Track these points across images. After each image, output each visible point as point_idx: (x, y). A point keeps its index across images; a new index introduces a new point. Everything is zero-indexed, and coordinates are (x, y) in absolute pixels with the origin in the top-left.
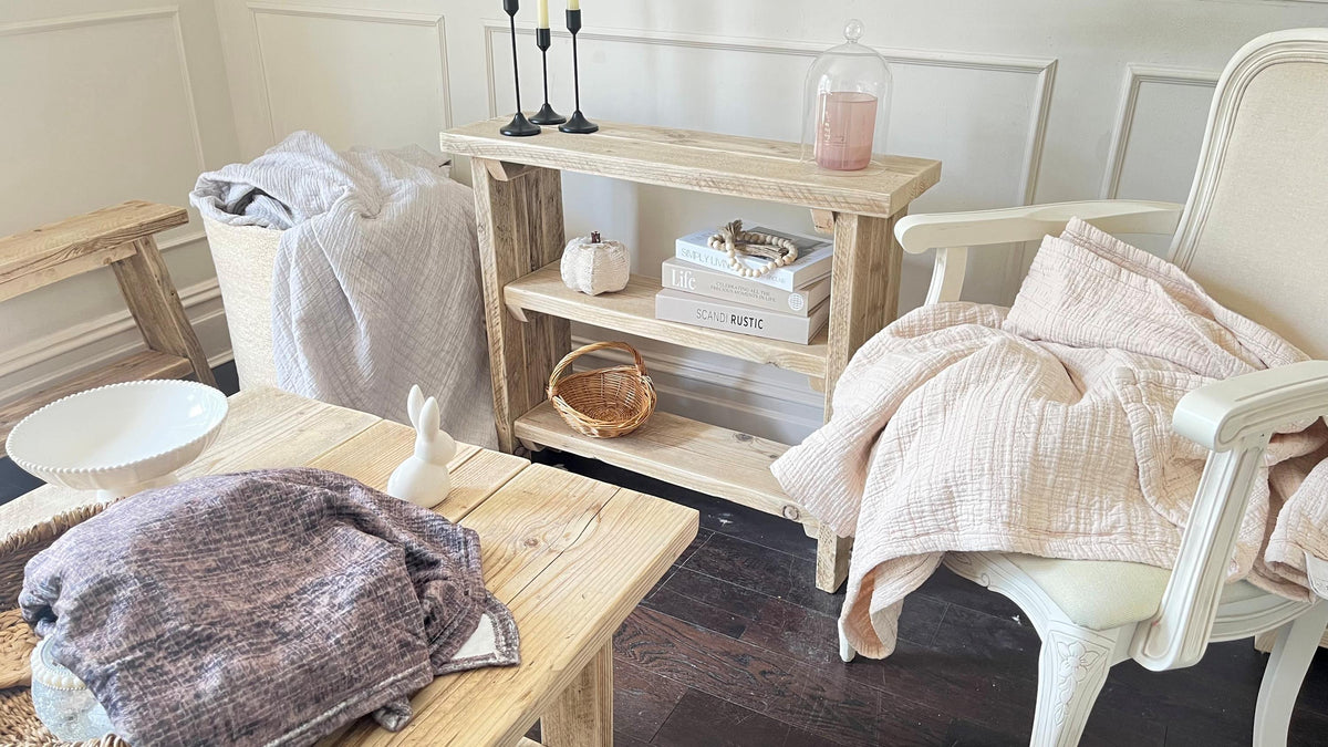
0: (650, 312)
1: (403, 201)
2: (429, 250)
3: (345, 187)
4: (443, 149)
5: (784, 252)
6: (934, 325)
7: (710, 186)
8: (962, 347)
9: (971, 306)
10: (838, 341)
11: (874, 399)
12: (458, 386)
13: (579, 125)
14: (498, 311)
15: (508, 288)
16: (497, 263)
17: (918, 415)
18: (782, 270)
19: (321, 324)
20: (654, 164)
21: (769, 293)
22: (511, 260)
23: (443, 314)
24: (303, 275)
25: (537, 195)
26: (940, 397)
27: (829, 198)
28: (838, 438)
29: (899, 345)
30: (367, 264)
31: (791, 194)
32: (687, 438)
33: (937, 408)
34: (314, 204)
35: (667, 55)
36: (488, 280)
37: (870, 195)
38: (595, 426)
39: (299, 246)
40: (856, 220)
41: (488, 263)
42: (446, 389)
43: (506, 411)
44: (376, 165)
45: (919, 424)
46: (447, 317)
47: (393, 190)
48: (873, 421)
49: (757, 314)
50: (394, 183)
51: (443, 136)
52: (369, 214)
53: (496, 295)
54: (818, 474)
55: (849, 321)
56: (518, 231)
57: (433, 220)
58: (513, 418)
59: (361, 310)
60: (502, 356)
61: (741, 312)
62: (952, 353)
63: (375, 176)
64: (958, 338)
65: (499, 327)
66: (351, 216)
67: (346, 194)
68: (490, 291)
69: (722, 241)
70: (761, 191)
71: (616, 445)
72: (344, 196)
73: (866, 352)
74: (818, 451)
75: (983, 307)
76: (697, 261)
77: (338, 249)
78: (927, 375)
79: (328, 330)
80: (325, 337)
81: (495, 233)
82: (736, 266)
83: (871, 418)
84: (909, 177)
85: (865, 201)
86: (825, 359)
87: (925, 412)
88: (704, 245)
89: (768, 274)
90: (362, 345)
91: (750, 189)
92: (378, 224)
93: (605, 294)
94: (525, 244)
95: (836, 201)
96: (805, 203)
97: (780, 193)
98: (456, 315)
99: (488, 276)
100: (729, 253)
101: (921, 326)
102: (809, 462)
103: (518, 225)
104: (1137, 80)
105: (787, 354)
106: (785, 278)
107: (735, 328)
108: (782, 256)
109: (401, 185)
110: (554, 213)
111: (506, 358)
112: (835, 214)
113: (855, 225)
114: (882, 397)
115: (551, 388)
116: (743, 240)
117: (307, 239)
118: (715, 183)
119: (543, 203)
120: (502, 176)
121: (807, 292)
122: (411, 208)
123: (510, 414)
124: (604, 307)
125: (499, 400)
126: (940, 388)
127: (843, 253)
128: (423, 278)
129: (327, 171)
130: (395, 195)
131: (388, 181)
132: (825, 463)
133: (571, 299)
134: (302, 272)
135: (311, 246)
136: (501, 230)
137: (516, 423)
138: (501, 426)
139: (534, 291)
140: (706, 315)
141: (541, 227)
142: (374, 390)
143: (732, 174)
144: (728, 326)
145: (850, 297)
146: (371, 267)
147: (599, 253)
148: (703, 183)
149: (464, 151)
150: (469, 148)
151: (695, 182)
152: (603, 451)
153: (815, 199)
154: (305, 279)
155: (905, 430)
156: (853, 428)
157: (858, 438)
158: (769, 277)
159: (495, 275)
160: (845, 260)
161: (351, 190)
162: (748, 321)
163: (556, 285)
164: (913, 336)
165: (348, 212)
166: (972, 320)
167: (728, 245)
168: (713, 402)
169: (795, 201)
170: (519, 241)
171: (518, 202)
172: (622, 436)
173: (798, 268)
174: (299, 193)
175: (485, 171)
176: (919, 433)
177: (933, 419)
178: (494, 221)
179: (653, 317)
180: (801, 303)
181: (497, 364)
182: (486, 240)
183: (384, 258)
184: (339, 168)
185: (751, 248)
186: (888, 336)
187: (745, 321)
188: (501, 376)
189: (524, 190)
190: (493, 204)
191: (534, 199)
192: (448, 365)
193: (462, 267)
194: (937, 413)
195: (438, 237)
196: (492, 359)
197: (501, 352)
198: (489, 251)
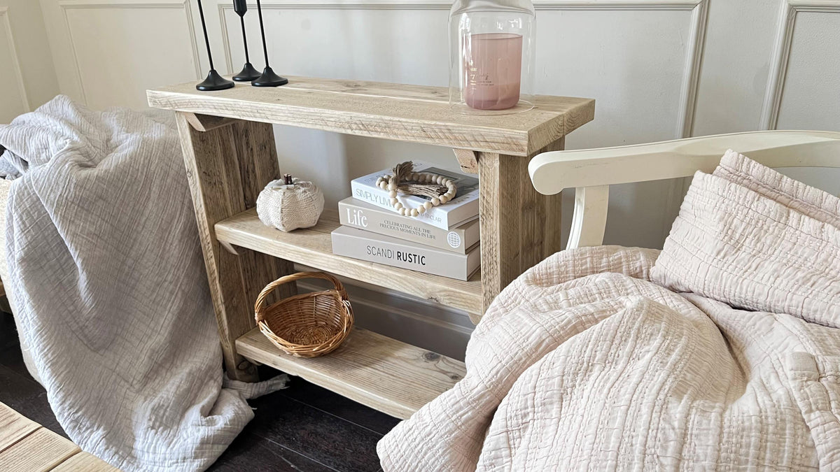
0: (327, 248)
1: (125, 152)
2: (149, 194)
3: (68, 140)
4: (150, 105)
5: (442, 191)
6: (574, 272)
7: (361, 129)
8: (592, 310)
9: (616, 250)
10: (490, 280)
11: (486, 373)
12: (182, 313)
13: (270, 79)
14: (210, 245)
15: (218, 226)
16: (206, 204)
17: (530, 403)
18: (438, 210)
19: (44, 262)
20: (312, 110)
21: (429, 231)
22: (221, 201)
23: (164, 249)
24: (21, 219)
25: (247, 143)
26: (557, 380)
27: (469, 138)
28: (444, 420)
29: (535, 294)
30: (82, 208)
32: (381, 358)
33: (551, 397)
34: (43, 156)
35: (358, 18)
36: (200, 219)
37: (508, 132)
38: (292, 348)
39: (18, 194)
40: (498, 159)
41: (198, 204)
42: (170, 315)
43: (227, 332)
44: (113, 123)
45: (531, 414)
46: (169, 251)
47: (121, 142)
48: (484, 401)
49: (419, 251)
50: (123, 136)
51: (149, 93)
52: (90, 163)
53: (207, 232)
54: (423, 462)
55: (499, 260)
56: (228, 176)
57: (153, 168)
58: (234, 337)
59: (76, 250)
60: (218, 285)
61: (406, 249)
62: (578, 317)
63: (109, 131)
64: (595, 291)
65: (213, 260)
66: (67, 166)
67: (67, 146)
68: (202, 228)
69: (387, 182)
70: (404, 132)
71: (315, 365)
72: (65, 148)
73: (503, 301)
74: (423, 434)
75: (630, 250)
76: (368, 201)
77: (52, 196)
78: (548, 345)
79: (51, 267)
80: (50, 273)
81: (201, 178)
82: (397, 205)
83: (483, 396)
84: (553, 115)
86: (480, 297)
87: (538, 401)
88: (373, 185)
89: (425, 213)
90: (82, 280)
91: (395, 131)
92: (94, 172)
93: (298, 230)
94: (237, 186)
95: (475, 140)
96: (446, 143)
97: (423, 134)
98: (176, 248)
99: (200, 215)
100: (391, 193)
101: (560, 273)
102: (413, 446)
103: (227, 171)
104: (794, 11)
105: (445, 291)
106: (441, 218)
107: (401, 263)
108: (442, 194)
109: (127, 138)
110: (268, 157)
111: (222, 287)
112: (478, 155)
113: (497, 164)
114: (495, 371)
115: (256, 314)
116: (406, 179)
117: (26, 188)
118: (365, 127)
119: (255, 150)
120: (200, 127)
121: (464, 231)
122: (131, 158)
123: (231, 334)
124: (291, 243)
125: (221, 322)
126: (557, 369)
127: (488, 193)
128: (144, 219)
129: (59, 127)
130: (120, 147)
131: (119, 135)
132: (429, 449)
133: (266, 235)
134: (21, 217)
135: (29, 194)
136: (207, 177)
137: (237, 342)
138: (224, 344)
139: (238, 228)
140: (375, 251)
141: (254, 171)
142: (98, 319)
143: (378, 117)
144: (395, 262)
145: (497, 237)
146: (87, 210)
147: (288, 194)
148: (354, 126)
149: (165, 106)
150: (168, 103)
151: (347, 126)
152: (305, 371)
153: (456, 139)
154: (24, 223)
155: (514, 422)
156: (461, 408)
157: (467, 421)
158: (428, 216)
159: (204, 215)
160: (490, 200)
161: (72, 142)
162: (413, 257)
163: (254, 223)
164: (552, 284)
165: (64, 162)
166: (615, 268)
167: (390, 186)
168: (417, 317)
169: (437, 141)
170: (229, 184)
171: (226, 150)
172: (321, 358)
173: (453, 207)
174: (32, 146)
175: (186, 124)
176: (529, 430)
177: (548, 411)
178: (199, 167)
179: (331, 253)
180: (457, 241)
181: (216, 291)
182: (195, 184)
183: (100, 203)
184: (70, 124)
185: (414, 188)
186: (524, 285)
187: (409, 257)
188: (220, 302)
189: (232, 139)
190: (196, 153)
191: (244, 147)
192: (172, 293)
193: (182, 208)
194: (551, 403)
195: (158, 182)
196: (211, 287)
197: (217, 282)
198: (198, 194)
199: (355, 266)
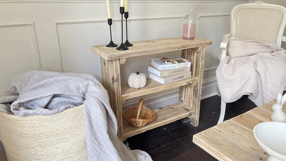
7: (183, 48)
16: (121, 89)
21: (183, 70)
27: (204, 44)
31: (198, 45)
36: (118, 96)
49: (182, 75)
61: (180, 76)
68: (119, 99)
70: (192, 46)
76: (166, 69)
85: (209, 43)
91: (190, 46)
95: (205, 44)
97: (196, 45)
106: (189, 65)
127: (203, 55)
140: (174, 79)
144: (178, 80)
148: (181, 48)
160: (203, 56)
180: (189, 69)
182: (118, 83)
198: (119, 87)
199: (170, 85)
